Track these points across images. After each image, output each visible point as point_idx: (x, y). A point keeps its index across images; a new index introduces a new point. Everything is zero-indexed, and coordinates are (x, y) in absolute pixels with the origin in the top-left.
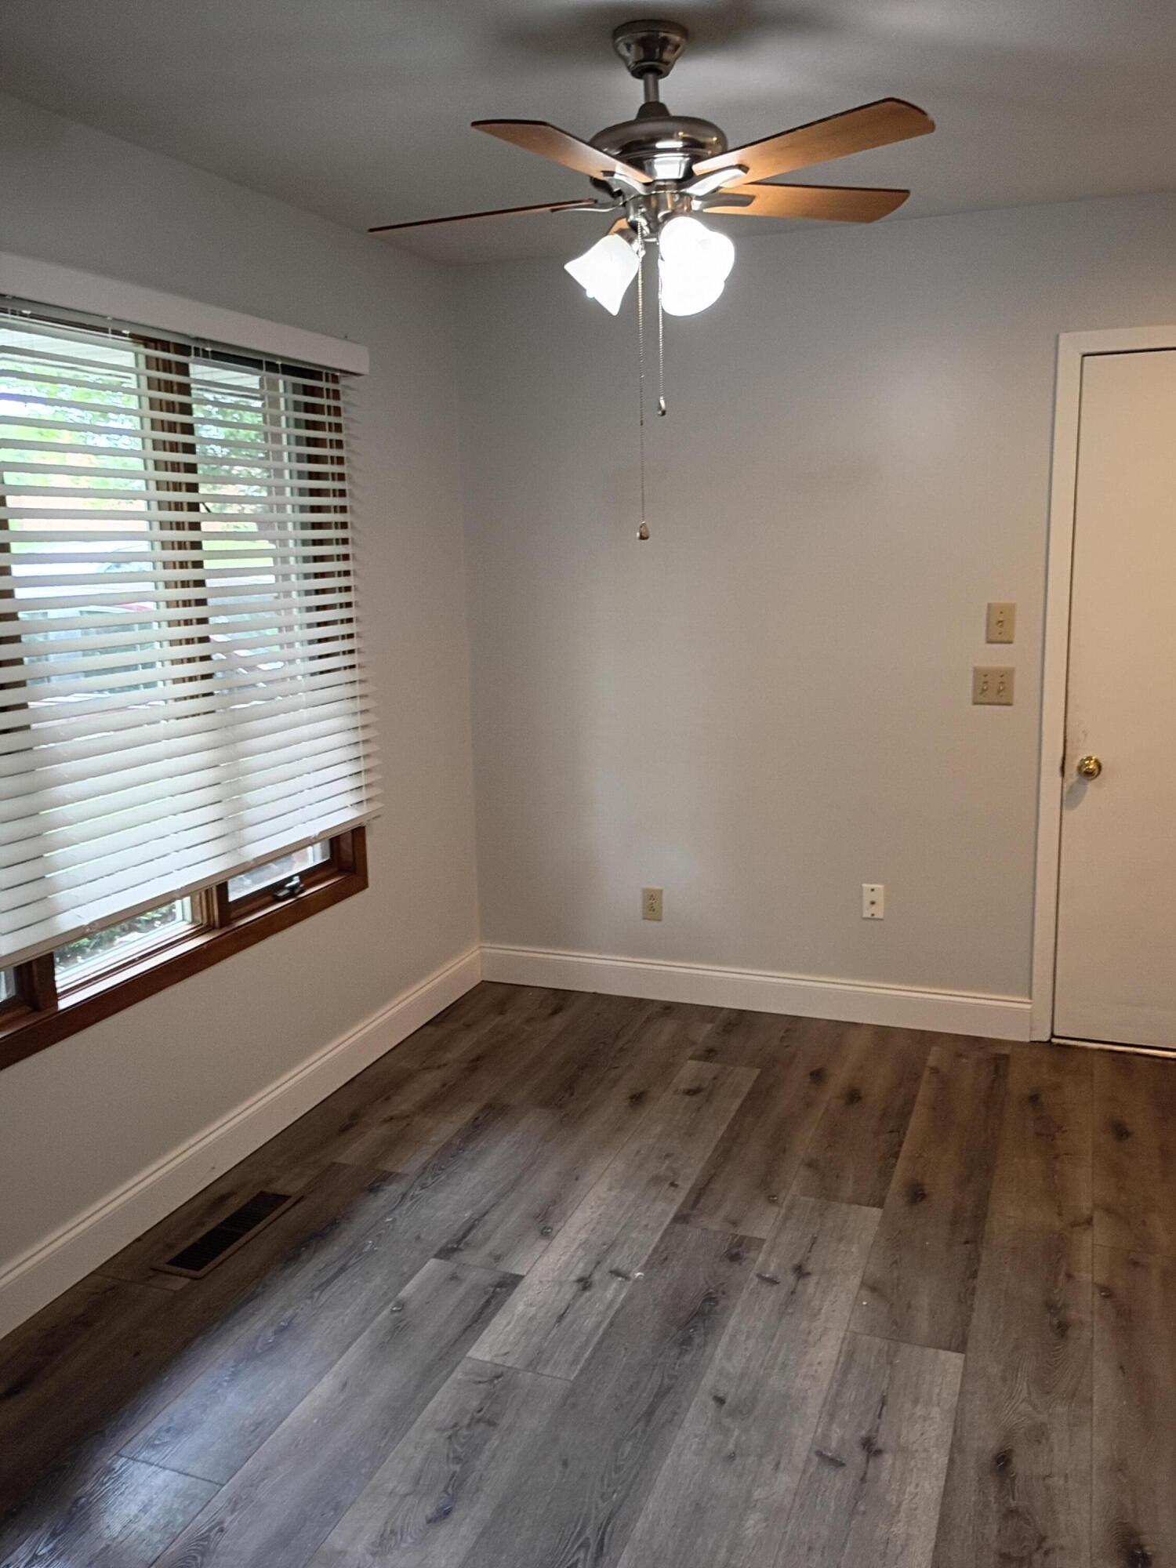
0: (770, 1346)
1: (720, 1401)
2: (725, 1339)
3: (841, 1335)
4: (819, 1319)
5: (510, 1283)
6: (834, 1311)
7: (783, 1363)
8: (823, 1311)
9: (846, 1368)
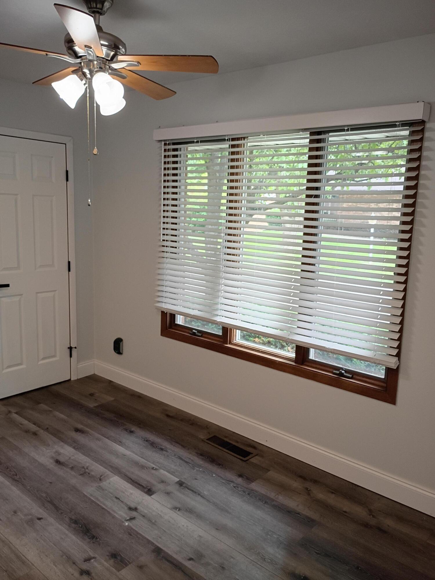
0: (51, 542)
1: (39, 519)
2: (67, 532)
3: (35, 565)
4: (51, 563)
5: (149, 492)
6: (51, 570)
7: (39, 541)
8: (54, 567)
9: (18, 557)
